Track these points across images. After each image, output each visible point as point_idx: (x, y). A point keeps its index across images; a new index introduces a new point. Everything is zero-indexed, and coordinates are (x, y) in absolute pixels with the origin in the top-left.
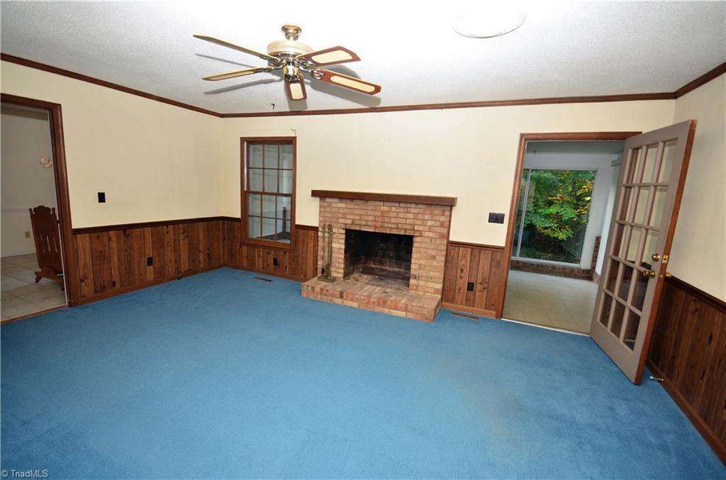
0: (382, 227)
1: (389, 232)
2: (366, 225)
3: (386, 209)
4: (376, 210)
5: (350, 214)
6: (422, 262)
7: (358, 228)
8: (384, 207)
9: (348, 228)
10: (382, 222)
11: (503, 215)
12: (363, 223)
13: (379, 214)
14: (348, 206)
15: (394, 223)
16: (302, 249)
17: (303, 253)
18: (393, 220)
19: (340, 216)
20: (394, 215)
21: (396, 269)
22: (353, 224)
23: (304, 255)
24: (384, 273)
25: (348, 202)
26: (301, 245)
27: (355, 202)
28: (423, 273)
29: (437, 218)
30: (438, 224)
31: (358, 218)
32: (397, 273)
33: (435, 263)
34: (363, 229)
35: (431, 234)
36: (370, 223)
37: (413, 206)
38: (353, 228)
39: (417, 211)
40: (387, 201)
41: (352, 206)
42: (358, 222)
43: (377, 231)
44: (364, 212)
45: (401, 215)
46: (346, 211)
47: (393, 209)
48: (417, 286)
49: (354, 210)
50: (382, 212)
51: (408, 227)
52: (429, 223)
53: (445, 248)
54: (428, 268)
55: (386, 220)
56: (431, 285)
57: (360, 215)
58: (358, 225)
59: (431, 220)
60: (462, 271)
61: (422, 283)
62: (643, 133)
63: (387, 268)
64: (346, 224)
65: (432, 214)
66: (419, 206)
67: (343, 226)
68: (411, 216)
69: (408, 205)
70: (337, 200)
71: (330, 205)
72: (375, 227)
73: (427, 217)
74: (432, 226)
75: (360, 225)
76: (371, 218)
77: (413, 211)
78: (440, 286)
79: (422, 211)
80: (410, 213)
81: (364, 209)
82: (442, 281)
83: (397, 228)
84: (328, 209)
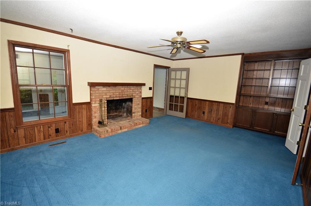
0: (122, 96)
1: (125, 98)
2: (116, 97)
3: (123, 89)
4: (119, 90)
5: (109, 93)
6: (136, 107)
7: (112, 99)
8: (122, 88)
9: (108, 99)
10: (122, 95)
11: (152, 88)
12: (115, 96)
13: (121, 91)
14: (108, 89)
15: (126, 94)
16: (79, 116)
17: (79, 118)
18: (126, 93)
19: (104, 94)
20: (126, 91)
21: (115, 114)
22: (110, 97)
23: (80, 120)
24: (112, 117)
25: (107, 87)
26: (77, 114)
27: (111, 87)
28: (136, 110)
29: (139, 90)
30: (139, 92)
31: (112, 94)
32: (116, 115)
33: (139, 106)
34: (114, 99)
35: (138, 96)
36: (118, 96)
37: (132, 87)
38: (110, 99)
39: (133, 89)
40: (123, 86)
41: (109, 89)
42: (113, 96)
43: (120, 98)
44: (115, 91)
45: (128, 91)
46: (107, 91)
47: (126, 89)
48: (135, 116)
49: (110, 91)
50: (122, 90)
51: (131, 95)
52: (137, 92)
53: (141, 100)
54: (137, 108)
55: (124, 93)
56: (138, 114)
57: (113, 93)
58: (112, 97)
59: (138, 91)
60: (144, 107)
61: (136, 114)
62: (171, 68)
63: (112, 114)
64: (107, 98)
65: (138, 89)
66: (134, 87)
67: (105, 99)
68: (131, 91)
69: (131, 87)
70: (102, 87)
71: (98, 90)
72: (120, 97)
73: (136, 90)
74: (138, 93)
75: (114, 97)
76: (118, 93)
77: (132, 89)
78: (141, 113)
79: (134, 88)
80: (131, 89)
81: (114, 90)
82: (141, 111)
83: (128, 96)
84: (97, 92)
